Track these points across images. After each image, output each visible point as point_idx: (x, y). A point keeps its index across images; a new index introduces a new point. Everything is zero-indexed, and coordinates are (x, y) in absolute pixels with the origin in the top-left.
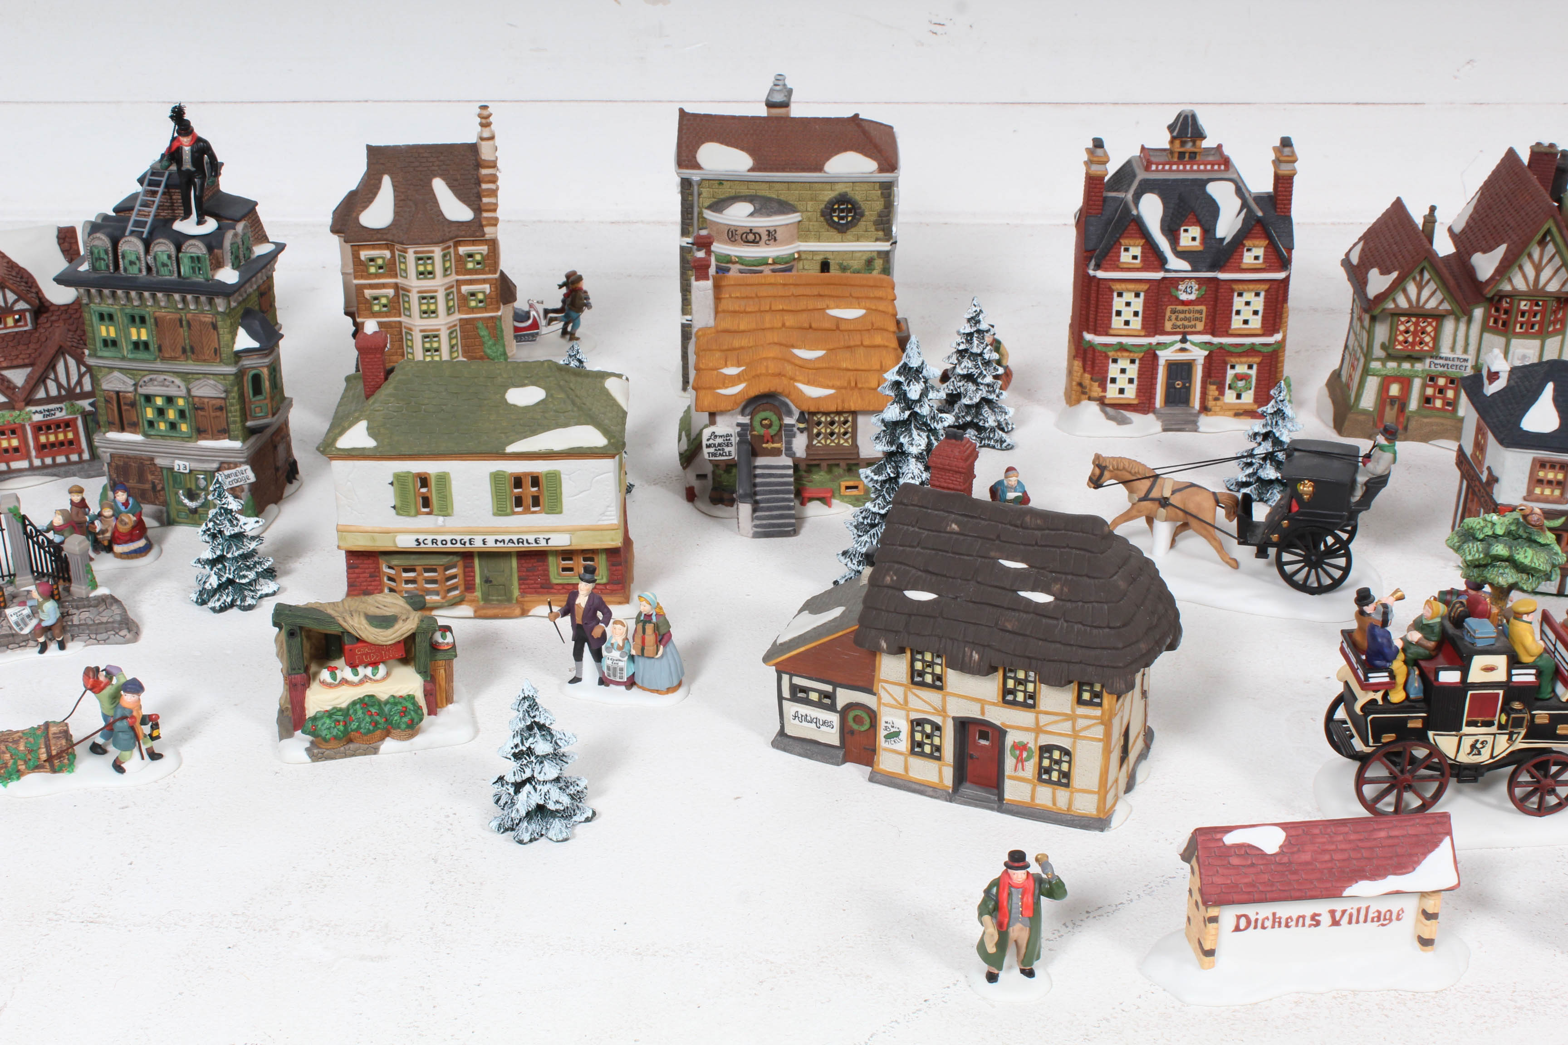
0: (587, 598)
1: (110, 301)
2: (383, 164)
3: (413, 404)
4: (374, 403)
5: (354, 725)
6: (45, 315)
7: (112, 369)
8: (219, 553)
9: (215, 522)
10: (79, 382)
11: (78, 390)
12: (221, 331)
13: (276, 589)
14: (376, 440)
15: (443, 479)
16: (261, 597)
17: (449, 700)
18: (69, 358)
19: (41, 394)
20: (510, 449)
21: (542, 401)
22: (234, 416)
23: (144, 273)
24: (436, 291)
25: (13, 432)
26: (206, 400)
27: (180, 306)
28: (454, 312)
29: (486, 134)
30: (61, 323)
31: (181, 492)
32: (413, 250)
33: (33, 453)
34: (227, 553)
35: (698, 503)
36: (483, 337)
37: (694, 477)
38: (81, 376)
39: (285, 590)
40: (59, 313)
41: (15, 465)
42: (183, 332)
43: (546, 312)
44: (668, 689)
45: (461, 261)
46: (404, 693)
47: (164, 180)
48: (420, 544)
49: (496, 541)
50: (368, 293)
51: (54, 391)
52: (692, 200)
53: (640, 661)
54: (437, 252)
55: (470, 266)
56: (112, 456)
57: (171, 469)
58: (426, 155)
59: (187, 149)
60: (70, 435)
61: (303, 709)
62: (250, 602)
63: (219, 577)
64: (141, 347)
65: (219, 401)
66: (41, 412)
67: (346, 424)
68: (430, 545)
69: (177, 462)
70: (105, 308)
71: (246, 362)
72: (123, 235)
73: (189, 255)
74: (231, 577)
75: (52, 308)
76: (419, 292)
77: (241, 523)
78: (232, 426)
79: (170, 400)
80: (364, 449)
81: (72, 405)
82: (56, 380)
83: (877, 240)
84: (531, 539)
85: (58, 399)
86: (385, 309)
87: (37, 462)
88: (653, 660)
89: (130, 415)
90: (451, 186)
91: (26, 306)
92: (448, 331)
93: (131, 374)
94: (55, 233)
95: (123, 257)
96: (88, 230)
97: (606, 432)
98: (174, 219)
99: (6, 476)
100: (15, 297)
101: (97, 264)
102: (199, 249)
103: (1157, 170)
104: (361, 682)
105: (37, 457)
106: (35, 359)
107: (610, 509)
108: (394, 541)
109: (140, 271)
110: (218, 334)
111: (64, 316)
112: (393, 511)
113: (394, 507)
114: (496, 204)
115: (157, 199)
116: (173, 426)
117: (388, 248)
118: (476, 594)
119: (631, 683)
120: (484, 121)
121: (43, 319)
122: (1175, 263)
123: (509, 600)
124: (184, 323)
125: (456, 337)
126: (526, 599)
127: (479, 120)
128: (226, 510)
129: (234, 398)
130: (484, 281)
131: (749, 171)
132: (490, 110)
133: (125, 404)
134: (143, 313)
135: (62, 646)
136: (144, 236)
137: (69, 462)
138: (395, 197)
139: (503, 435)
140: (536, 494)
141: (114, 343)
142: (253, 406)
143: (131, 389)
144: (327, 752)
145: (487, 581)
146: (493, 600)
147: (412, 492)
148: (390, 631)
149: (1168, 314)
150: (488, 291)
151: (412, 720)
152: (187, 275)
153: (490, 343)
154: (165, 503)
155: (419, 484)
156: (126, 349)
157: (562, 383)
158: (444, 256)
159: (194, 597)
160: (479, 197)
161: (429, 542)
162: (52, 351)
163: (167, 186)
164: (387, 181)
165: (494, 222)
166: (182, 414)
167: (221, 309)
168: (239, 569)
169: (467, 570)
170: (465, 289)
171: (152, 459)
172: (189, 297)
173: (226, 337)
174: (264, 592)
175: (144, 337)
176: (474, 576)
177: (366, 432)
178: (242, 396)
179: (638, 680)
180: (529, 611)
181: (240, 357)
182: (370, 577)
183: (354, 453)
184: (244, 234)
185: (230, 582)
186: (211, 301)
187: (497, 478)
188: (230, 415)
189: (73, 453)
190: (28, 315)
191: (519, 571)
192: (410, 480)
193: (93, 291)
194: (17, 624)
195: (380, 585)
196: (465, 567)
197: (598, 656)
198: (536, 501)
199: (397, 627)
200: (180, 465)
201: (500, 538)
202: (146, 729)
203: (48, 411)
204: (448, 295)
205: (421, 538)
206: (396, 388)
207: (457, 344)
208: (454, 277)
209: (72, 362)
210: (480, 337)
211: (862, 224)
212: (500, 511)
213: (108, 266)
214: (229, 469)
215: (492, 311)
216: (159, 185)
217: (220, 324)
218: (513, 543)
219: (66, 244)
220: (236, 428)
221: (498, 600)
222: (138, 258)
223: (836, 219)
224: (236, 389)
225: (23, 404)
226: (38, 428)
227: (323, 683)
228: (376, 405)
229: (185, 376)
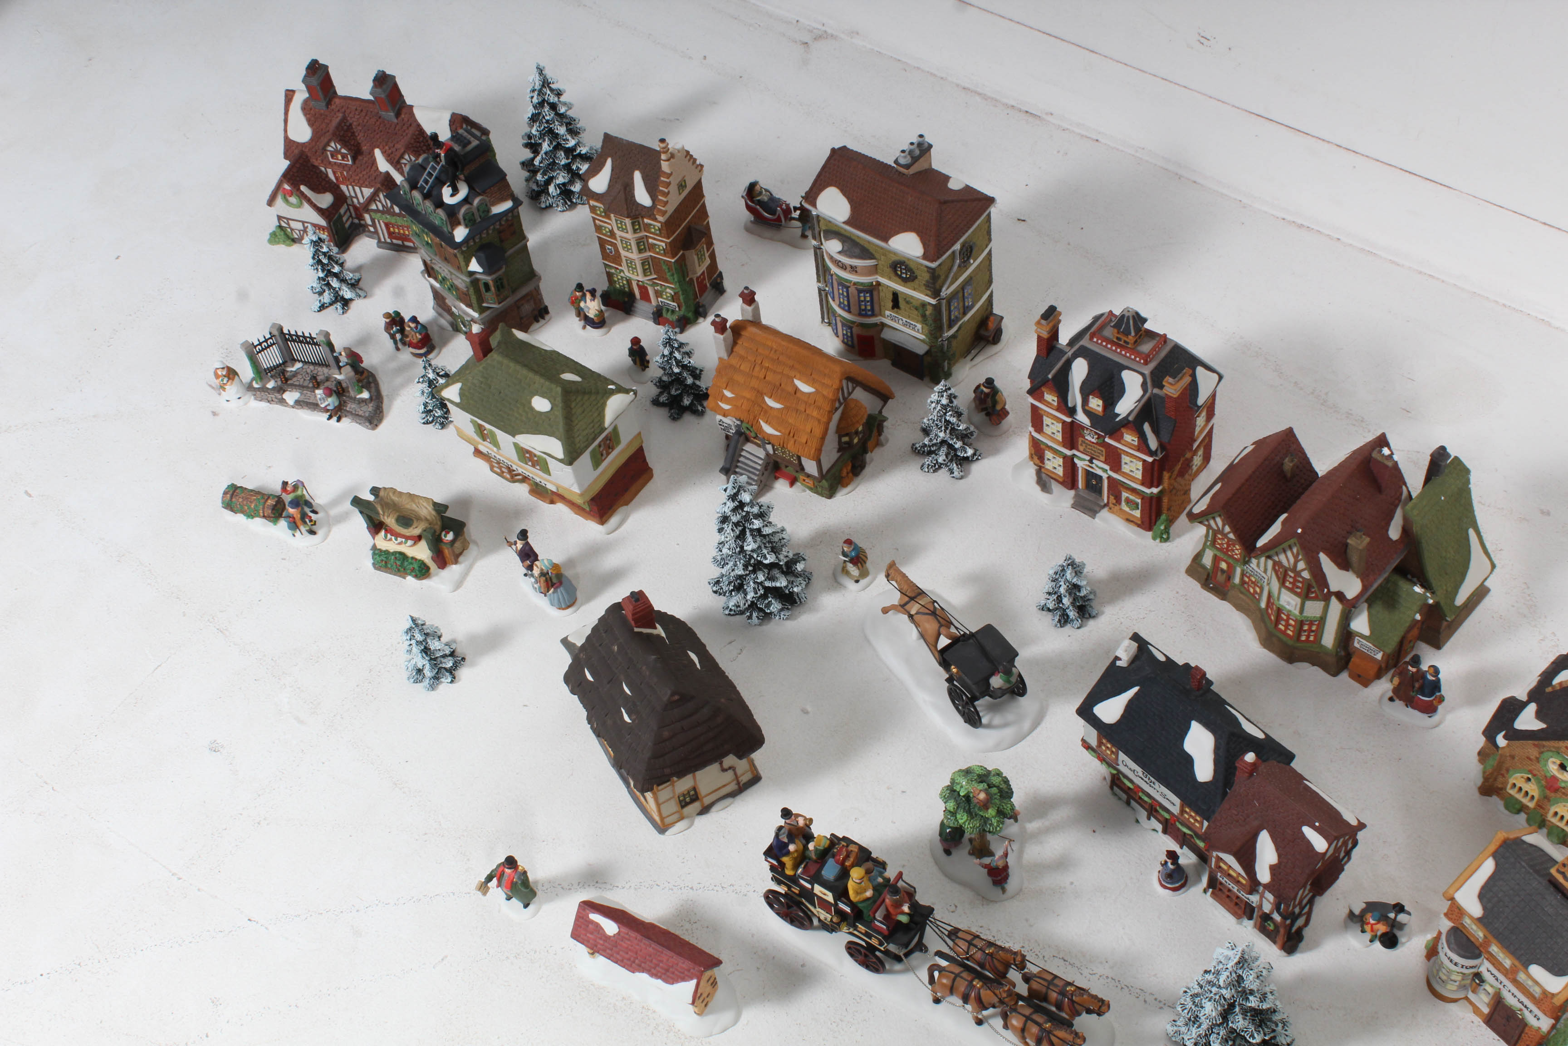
2: (610, 148)
20: (516, 435)
21: (546, 412)
23: (424, 212)
24: (630, 240)
26: (460, 287)
29: (664, 158)
32: (613, 215)
36: (665, 269)
42: (443, 250)
46: (421, 557)
48: (489, 454)
54: (627, 221)
55: (652, 230)
58: (636, 151)
64: (429, 245)
65: (465, 291)
68: (494, 457)
69: (453, 307)
71: (479, 276)
72: (416, 186)
79: (445, 277)
80: (453, 401)
83: (927, 295)
84: (538, 479)
86: (608, 234)
90: (644, 180)
95: (414, 199)
97: (569, 447)
102: (443, 216)
103: (1097, 342)
104: (400, 544)
108: (478, 446)
109: (422, 210)
110: (458, 260)
113: (474, 432)
116: (450, 289)
117: (603, 206)
122: (1082, 418)
129: (472, 293)
130: (661, 241)
131: (844, 223)
135: (339, 420)
136: (425, 191)
138: (612, 175)
139: (520, 424)
140: (536, 462)
142: (486, 297)
147: (480, 430)
148: (407, 531)
149: (1080, 442)
151: (425, 573)
152: (440, 225)
153: (670, 274)
157: (563, 404)
158: (633, 223)
160: (657, 193)
161: (493, 455)
164: (609, 162)
165: (663, 213)
166: (452, 287)
170: (650, 241)
171: (445, 298)
173: (463, 264)
177: (458, 391)
178: (478, 292)
181: (474, 273)
184: (481, 204)
187: (516, 445)
188: (471, 299)
198: (538, 465)
199: (410, 529)
200: (454, 310)
201: (524, 471)
204: (638, 243)
205: (490, 451)
207: (649, 268)
211: (916, 281)
212: (521, 461)
215: (669, 258)
217: (458, 255)
218: (530, 477)
220: (475, 306)
222: (420, 204)
223: (899, 273)
224: (472, 288)
228: (469, 381)
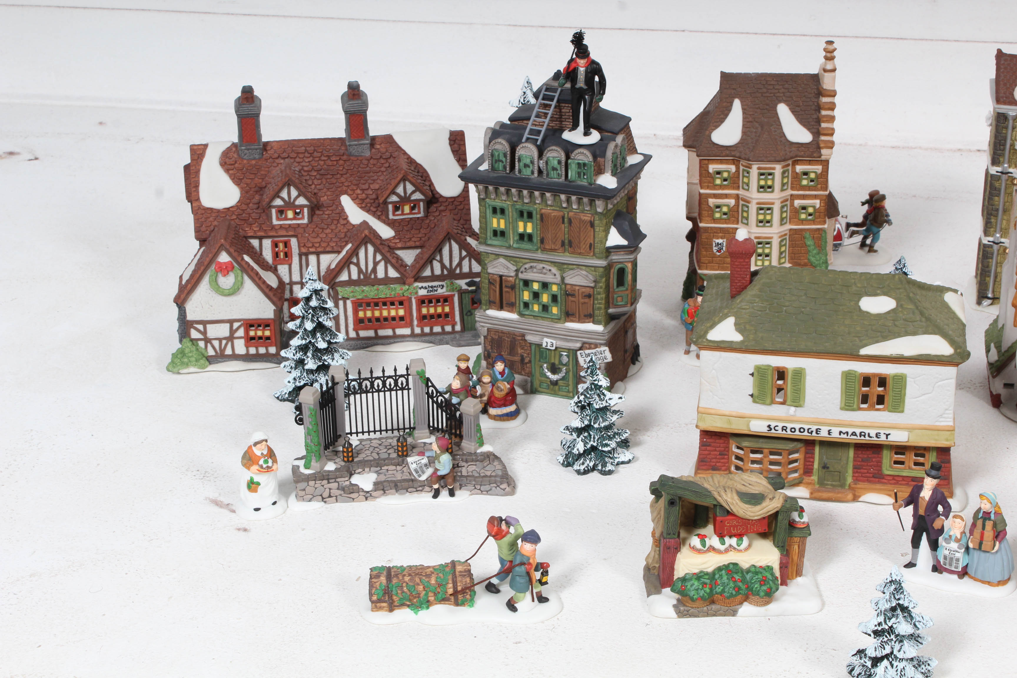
0: (931, 492)
1: (504, 198)
2: (734, 89)
3: (775, 305)
4: (741, 301)
5: (719, 589)
6: (435, 205)
7: (498, 256)
8: (586, 422)
9: (585, 396)
10: (460, 265)
11: (458, 271)
12: (597, 229)
13: (631, 458)
14: (742, 335)
15: (799, 374)
16: (618, 464)
17: (799, 573)
18: (453, 243)
19: (427, 273)
20: (864, 351)
21: (893, 311)
22: (600, 304)
23: (536, 175)
24: (773, 204)
25: (401, 303)
26: (577, 288)
27: (564, 205)
28: (786, 223)
29: (829, 67)
30: (447, 213)
31: (545, 365)
32: (757, 166)
33: (415, 322)
34: (594, 423)
35: (1004, 410)
36: (809, 246)
37: (1002, 386)
38: (462, 259)
39: (638, 459)
40: (447, 204)
41: (399, 331)
42: (564, 227)
43: (848, 225)
44: (999, 582)
45: (797, 177)
46: (763, 563)
47: (557, 95)
48: (771, 429)
49: (840, 433)
50: (712, 202)
51: (438, 271)
52: (1006, 134)
53: (976, 554)
54: (778, 169)
55: (805, 182)
56: (489, 330)
57: (539, 346)
58: (772, 83)
59: (582, 70)
60: (447, 309)
61: (672, 569)
62: (610, 468)
63: (585, 444)
64: (526, 238)
65: (588, 289)
66: (426, 288)
67: (717, 319)
68: (780, 431)
69: (546, 340)
70: (498, 204)
71: (615, 257)
72: (520, 142)
73: (577, 161)
74: (595, 444)
75: (441, 200)
76: (758, 203)
77: (607, 398)
78: (597, 312)
79: (545, 286)
80: (732, 342)
81: (452, 283)
82: (441, 261)
84: (873, 433)
85: (441, 278)
86: (725, 217)
87: (418, 330)
88: (988, 554)
89: (509, 296)
90: (793, 112)
91: (422, 197)
92: (780, 240)
93: (514, 261)
94: (448, 135)
95: (519, 160)
96: (489, 135)
97: (952, 342)
98: (562, 131)
99: (392, 341)
100: (414, 189)
101: (496, 166)
102: (585, 157)
104: (727, 551)
105: (418, 326)
106: (424, 242)
107: (947, 412)
108: (748, 425)
109: (533, 173)
110: (594, 231)
111: (450, 207)
112: (750, 399)
113: (752, 396)
114: (833, 129)
115: (550, 112)
116: (545, 308)
117: (734, 164)
118: (812, 478)
119: (964, 573)
120: (829, 55)
121: (433, 208)
123: (842, 486)
124: (566, 220)
125: (785, 245)
126: (858, 486)
127: (824, 54)
128: (596, 385)
129: (601, 288)
130: (815, 197)
132: (835, 45)
133: (506, 287)
134: (531, 209)
135: (452, 493)
136: (539, 143)
137: (444, 332)
138: (744, 118)
139: (857, 339)
140: (882, 394)
141: (503, 233)
142: (615, 296)
143: (513, 274)
144: (692, 610)
145: (825, 467)
146: (827, 485)
147: (770, 383)
148: (758, 508)
150: (818, 206)
151: (770, 589)
152: (573, 179)
153: (815, 252)
154: (530, 374)
155: (776, 377)
156: (512, 239)
157: (911, 295)
158: (784, 173)
159: (561, 459)
160: (818, 121)
161: (779, 428)
162: (441, 237)
163: (558, 101)
164: (737, 105)
165: (831, 145)
166: (554, 298)
167: (599, 210)
168: (602, 438)
169: (808, 455)
170: (798, 203)
171: (523, 335)
172: (574, 198)
173: (600, 235)
174: (620, 460)
175: (529, 230)
176: (813, 462)
177: (734, 328)
178: (608, 286)
179: (969, 570)
180: (859, 497)
181: (610, 252)
182: (720, 454)
183: (722, 346)
184: (622, 146)
185: (593, 448)
186: (592, 202)
187: (848, 376)
188: (596, 302)
189: (448, 324)
190: (422, 204)
191: (854, 460)
192: (770, 372)
193: (491, 188)
194: (417, 471)
195: (728, 462)
196: (806, 453)
197: (934, 546)
198: (881, 400)
199: (764, 504)
200: (548, 342)
201: (844, 430)
202: (538, 575)
203: (432, 287)
204: (782, 207)
205: (773, 424)
206: (761, 290)
207: (785, 251)
208: (790, 192)
209: (455, 247)
210: (806, 246)
212: (847, 406)
213: (505, 167)
214: (590, 348)
215: (820, 223)
216: (552, 100)
217: (597, 222)
218: (856, 435)
219: (456, 145)
220: (600, 314)
221: (832, 485)
222: (532, 162)
224: (604, 280)
225: (413, 280)
226: (422, 301)
227: (693, 548)
228: (743, 304)
229: (561, 266)
